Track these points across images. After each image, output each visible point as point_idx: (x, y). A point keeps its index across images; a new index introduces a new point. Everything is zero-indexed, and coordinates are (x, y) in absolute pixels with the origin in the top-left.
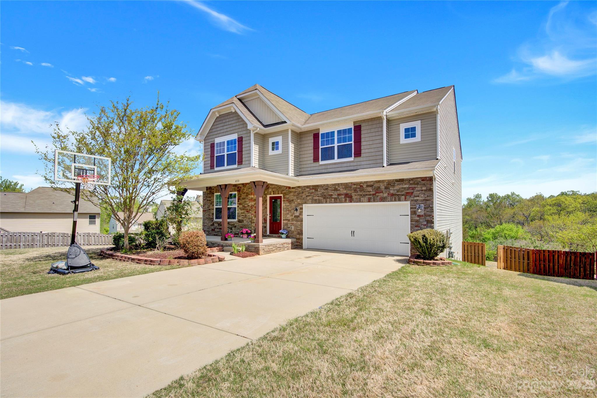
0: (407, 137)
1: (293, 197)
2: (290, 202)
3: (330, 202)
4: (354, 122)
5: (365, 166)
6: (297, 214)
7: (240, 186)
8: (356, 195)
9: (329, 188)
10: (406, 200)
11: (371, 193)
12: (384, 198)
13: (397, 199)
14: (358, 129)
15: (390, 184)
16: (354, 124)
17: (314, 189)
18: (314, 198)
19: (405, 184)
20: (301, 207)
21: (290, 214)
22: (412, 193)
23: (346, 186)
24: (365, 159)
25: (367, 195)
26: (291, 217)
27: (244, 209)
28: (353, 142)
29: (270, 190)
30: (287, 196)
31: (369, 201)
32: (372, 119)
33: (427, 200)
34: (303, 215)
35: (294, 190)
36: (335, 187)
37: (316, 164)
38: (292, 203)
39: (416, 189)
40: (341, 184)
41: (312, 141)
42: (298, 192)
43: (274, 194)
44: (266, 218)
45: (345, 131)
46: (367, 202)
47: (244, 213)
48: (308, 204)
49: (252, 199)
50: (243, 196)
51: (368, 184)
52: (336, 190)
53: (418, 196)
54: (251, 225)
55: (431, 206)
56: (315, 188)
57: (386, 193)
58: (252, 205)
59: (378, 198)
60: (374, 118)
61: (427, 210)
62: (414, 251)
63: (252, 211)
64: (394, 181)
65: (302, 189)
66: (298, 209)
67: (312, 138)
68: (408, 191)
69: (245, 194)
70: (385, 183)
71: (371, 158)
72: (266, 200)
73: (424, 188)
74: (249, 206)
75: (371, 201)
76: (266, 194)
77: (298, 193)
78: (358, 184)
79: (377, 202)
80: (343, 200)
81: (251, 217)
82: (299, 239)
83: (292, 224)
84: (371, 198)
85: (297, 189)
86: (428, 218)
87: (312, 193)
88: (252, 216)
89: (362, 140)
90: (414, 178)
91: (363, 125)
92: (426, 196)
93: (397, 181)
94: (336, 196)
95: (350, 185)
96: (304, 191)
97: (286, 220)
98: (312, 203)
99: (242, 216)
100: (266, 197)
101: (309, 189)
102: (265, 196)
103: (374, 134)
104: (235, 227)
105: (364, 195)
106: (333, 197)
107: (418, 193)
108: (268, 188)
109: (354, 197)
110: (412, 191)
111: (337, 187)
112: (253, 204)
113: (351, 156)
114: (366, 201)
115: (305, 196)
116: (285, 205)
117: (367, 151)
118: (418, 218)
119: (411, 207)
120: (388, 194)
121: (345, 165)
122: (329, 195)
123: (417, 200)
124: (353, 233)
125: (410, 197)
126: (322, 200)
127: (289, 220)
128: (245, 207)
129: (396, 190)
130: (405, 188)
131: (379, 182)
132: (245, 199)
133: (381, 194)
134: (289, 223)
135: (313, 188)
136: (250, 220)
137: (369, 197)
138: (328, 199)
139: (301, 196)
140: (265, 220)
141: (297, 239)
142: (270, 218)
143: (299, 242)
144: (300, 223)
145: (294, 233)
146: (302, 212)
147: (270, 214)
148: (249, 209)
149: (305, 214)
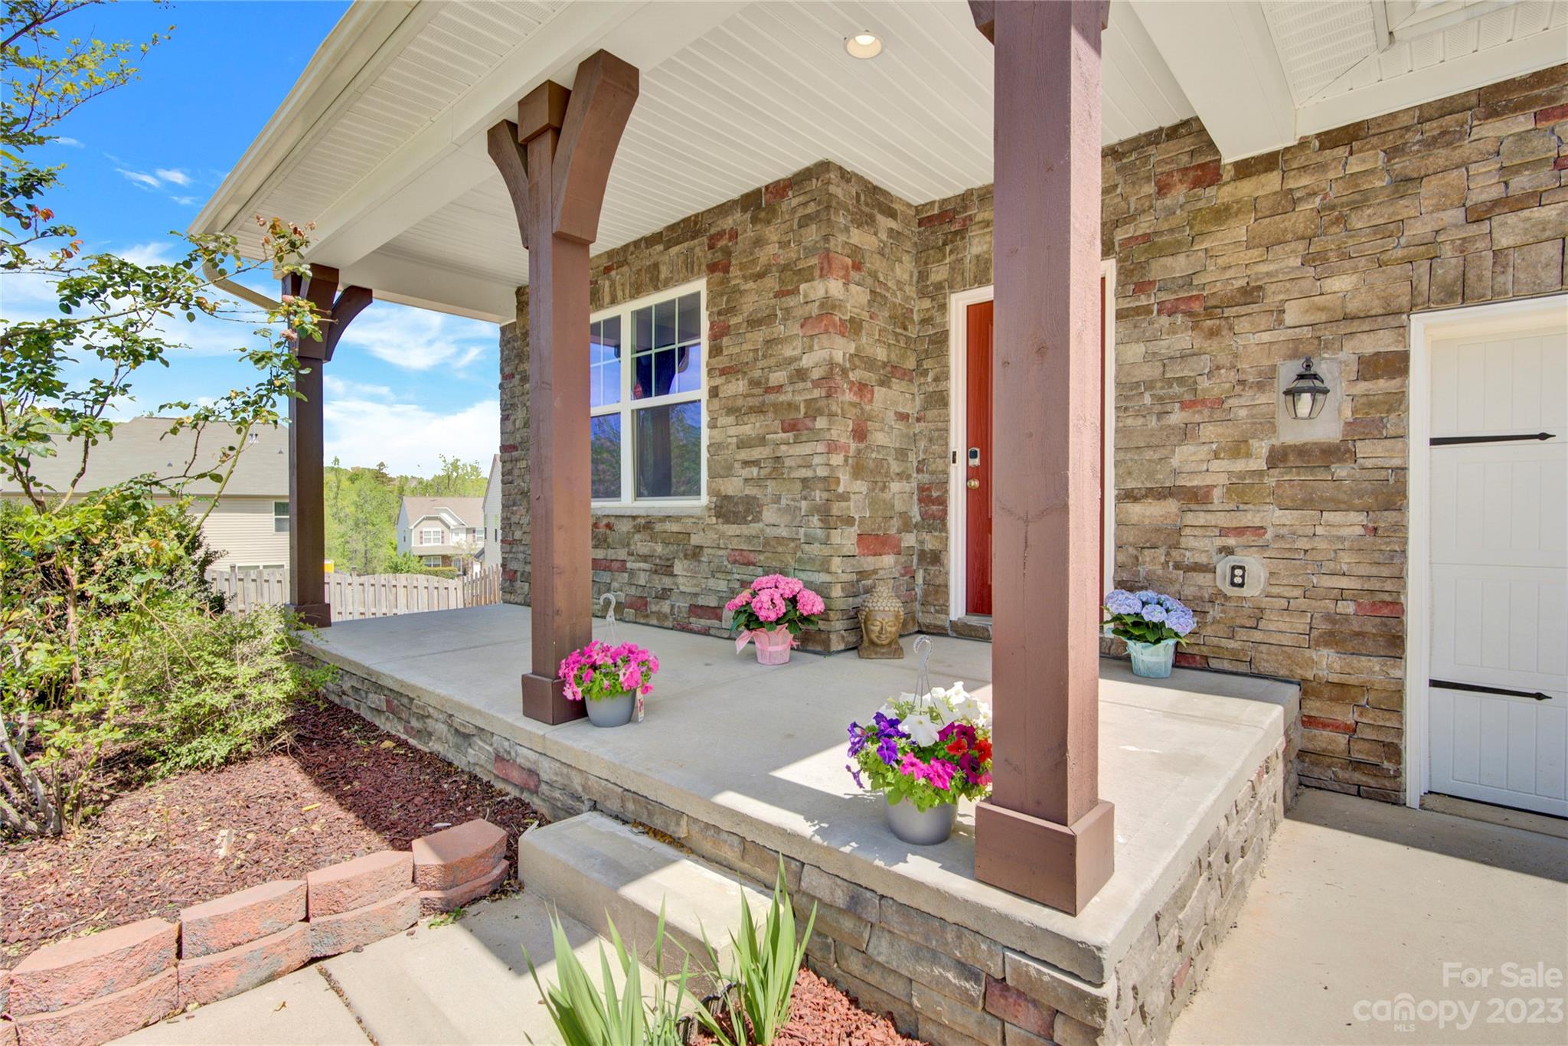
1: (1255, 253)
2: (1209, 312)
7: (728, 223)
20: (1377, 343)
21: (1208, 432)
26: (1216, 465)
27: (760, 410)
29: (978, 245)
30: (1179, 265)
34: (1402, 436)
35: (1271, 182)
38: (1243, 325)
44: (944, 485)
47: (762, 441)
48: (1501, 298)
49: (829, 306)
50: (754, 298)
54: (826, 542)
58: (831, 364)
63: (832, 415)
65: (1393, 152)
66: (1321, 368)
69: (771, 282)
72: (941, 340)
74: (801, 375)
76: (939, 286)
77: (1325, 210)
81: (822, 472)
82: (1343, 691)
83: (1240, 531)
85: (1323, 166)
88: (837, 459)
96: (1441, 156)
97: (1161, 494)
99: (746, 463)
100: (943, 307)
101: (1521, 124)
102: (927, 303)
104: (696, 553)
108: (962, 233)
112: (839, 357)
115: (1456, 215)
116: (1150, 357)
127: (1196, 497)
128: (769, 390)
132: (769, 319)
134: (1201, 519)
136: (819, 496)
139: (1391, 229)
140: (933, 500)
141: (1308, 689)
142: (975, 483)
143: (1351, 730)
144: (1361, 518)
145: (1274, 623)
146: (1398, 402)
147: (973, 455)
148: (808, 402)
149: (1420, 424)
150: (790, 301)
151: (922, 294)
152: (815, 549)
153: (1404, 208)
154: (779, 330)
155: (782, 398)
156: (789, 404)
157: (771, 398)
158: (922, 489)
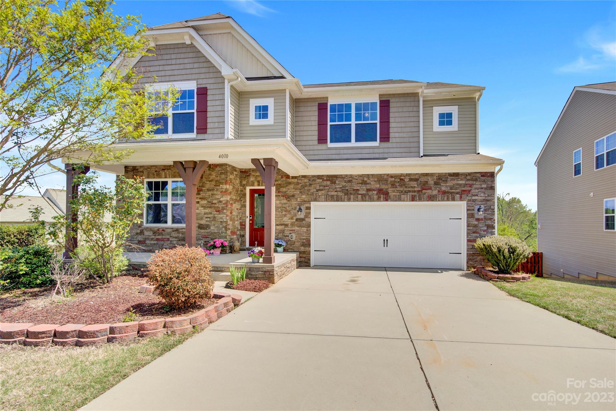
0: (441, 123)
1: (294, 190)
2: (288, 197)
3: (354, 200)
4: (380, 96)
5: (395, 155)
6: (301, 215)
8: (394, 191)
9: (354, 181)
10: (461, 199)
11: (416, 189)
12: (434, 196)
13: (450, 197)
14: (385, 104)
15: (441, 178)
16: (380, 98)
17: (329, 180)
18: (329, 193)
19: (462, 180)
20: (307, 205)
21: (288, 215)
22: (470, 191)
23: (380, 178)
24: (394, 145)
25: (410, 191)
26: (289, 221)
27: (210, 207)
28: (378, 122)
29: (252, 179)
30: (284, 190)
31: (413, 199)
32: (404, 94)
33: (488, 201)
34: (310, 218)
35: (296, 180)
36: (364, 179)
37: (322, 146)
38: (292, 200)
39: (475, 186)
40: (372, 175)
41: (316, 113)
42: (303, 184)
43: (259, 185)
44: (245, 222)
45: (366, 105)
46: (410, 201)
47: (211, 213)
48: (319, 201)
49: (226, 190)
50: (209, 185)
51: (412, 177)
52: (364, 183)
53: (477, 195)
54: (226, 233)
55: (492, 207)
56: (332, 179)
57: (435, 190)
58: (227, 201)
59: (425, 196)
60: (408, 94)
61: (487, 212)
62: (471, 263)
63: (227, 210)
64: (447, 175)
65: (309, 180)
66: (302, 208)
67: (316, 108)
68: (464, 189)
69: (213, 183)
70: (435, 178)
71: (403, 145)
72: (245, 194)
73: (484, 186)
74: (220, 202)
75: (416, 199)
76: (244, 185)
77: (302, 186)
78: (397, 176)
79: (424, 201)
80: (375, 197)
81: (225, 220)
82: (304, 252)
83: (292, 230)
84: (415, 196)
85: (302, 180)
86: (488, 222)
87: (326, 186)
88: (228, 218)
89: (391, 120)
90: (472, 173)
91: (392, 100)
92: (487, 196)
93: (450, 175)
94: (364, 192)
95: (385, 177)
96: (314, 182)
97: (282, 225)
98: (327, 201)
99: (207, 218)
100: (245, 189)
101: (321, 180)
102: (242, 188)
103: (407, 114)
105: (405, 192)
106: (360, 192)
107: (477, 191)
108: (249, 176)
109: (391, 194)
110: (470, 188)
111: (365, 179)
112: (228, 199)
113: (376, 140)
114: (408, 200)
115: (315, 190)
116: (280, 203)
117: (397, 135)
118: (477, 223)
119: (469, 208)
120: (439, 191)
121: (367, 151)
122: (354, 190)
123: (476, 200)
124: (386, 242)
125: (467, 196)
126: (343, 197)
127: (286, 225)
128: (212, 204)
129: (450, 186)
130: (460, 185)
131: (427, 175)
132: (213, 190)
133: (429, 191)
134: (287, 229)
135: (328, 179)
136: (224, 224)
137: (413, 194)
138: (352, 196)
139: (309, 190)
140: (243, 225)
141: (300, 253)
142: (251, 222)
143: (305, 258)
144: (306, 229)
145: (296, 244)
146: (310, 213)
147: (251, 217)
148: (222, 207)
149: (313, 216)
150: (218, 188)
151: (241, 186)
152: (224, 234)
153: (310, 188)
154: (215, 192)
155: (216, 206)
156: (218, 207)
157: (213, 205)
158: (240, 223)
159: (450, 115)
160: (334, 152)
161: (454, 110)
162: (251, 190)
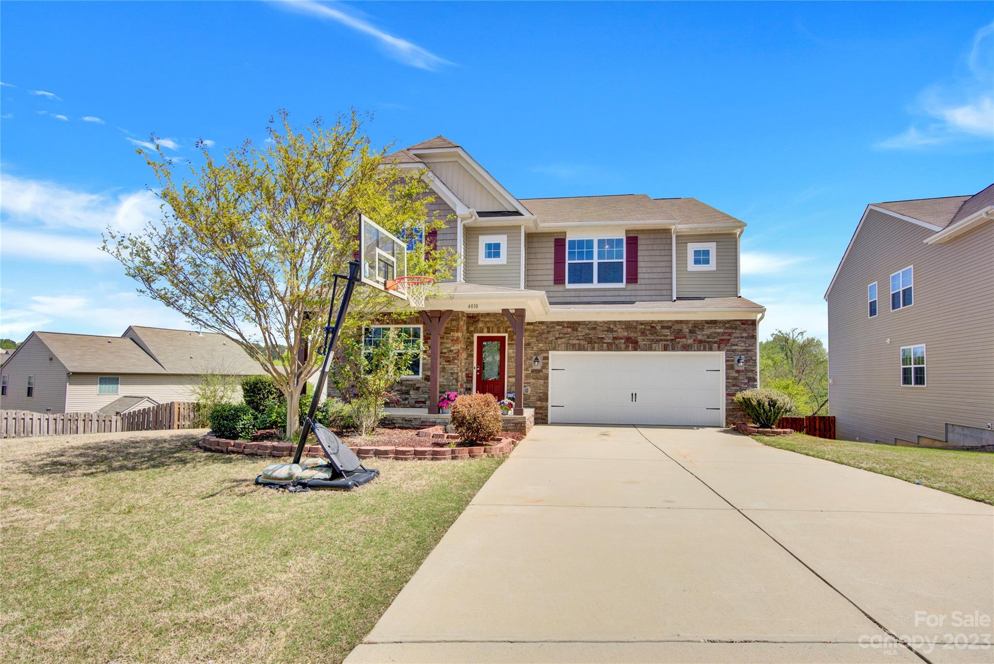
0: (697, 262)
1: (529, 338)
3: (599, 350)
4: (627, 231)
5: (643, 298)
6: (537, 366)
8: (644, 340)
9: (598, 328)
10: (719, 349)
11: (668, 338)
12: (688, 346)
13: (707, 347)
14: (632, 241)
15: (697, 326)
16: (626, 234)
17: (570, 327)
18: (570, 342)
19: (720, 328)
20: (545, 355)
22: (729, 340)
23: (628, 325)
24: (643, 287)
25: (662, 340)
28: (624, 260)
29: (480, 325)
31: (665, 349)
32: (655, 230)
33: (749, 351)
34: (548, 369)
36: (610, 326)
37: (559, 288)
38: (528, 349)
39: (734, 335)
40: (620, 322)
41: (553, 250)
42: (540, 330)
43: (488, 332)
44: (472, 374)
45: (610, 242)
46: (662, 351)
48: (559, 350)
49: (457, 339)
51: (664, 325)
52: (610, 330)
53: (737, 345)
54: (456, 385)
55: (754, 358)
56: (574, 325)
57: (691, 339)
58: (457, 350)
59: (679, 346)
60: (658, 230)
61: (748, 364)
62: (731, 419)
63: (458, 360)
64: (704, 322)
65: (547, 327)
66: (538, 358)
67: (552, 244)
68: (722, 338)
70: (690, 325)
71: (653, 287)
72: (472, 343)
73: (745, 335)
75: (668, 349)
76: (472, 331)
77: (539, 333)
78: (648, 323)
79: (678, 351)
80: (623, 346)
82: (541, 408)
83: (527, 383)
84: (668, 345)
85: (539, 327)
86: (749, 374)
87: (567, 334)
88: (459, 369)
89: (640, 259)
90: (731, 321)
91: (640, 237)
92: (747, 345)
93: (707, 322)
94: (610, 341)
95: (634, 324)
96: (552, 329)
98: (567, 350)
100: (473, 336)
101: (561, 327)
102: (469, 334)
103: (658, 253)
104: (418, 389)
105: (657, 341)
106: (605, 341)
107: (737, 340)
108: (478, 321)
109: (641, 343)
110: (729, 337)
111: (612, 326)
112: (458, 348)
113: (622, 281)
114: (660, 349)
115: (554, 338)
117: (646, 276)
118: (737, 375)
119: (728, 359)
120: (694, 340)
121: (611, 293)
122: (598, 338)
123: (736, 350)
124: (634, 396)
125: (726, 345)
126: (586, 346)
129: (706, 335)
130: (718, 333)
131: (681, 322)
133: (684, 340)
135: (569, 325)
137: (665, 343)
138: (596, 345)
139: (547, 338)
140: (469, 377)
141: (536, 408)
142: (478, 373)
143: (541, 414)
144: (543, 381)
145: (532, 398)
146: (547, 363)
147: (478, 367)
148: (453, 357)
149: (550, 367)
150: (449, 335)
151: (467, 333)
152: (454, 387)
153: (548, 335)
154: (445, 341)
155: (446, 355)
156: (448, 357)
157: (442, 354)
158: (466, 374)
159: (706, 253)
160: (573, 294)
161: (711, 247)
162: (478, 337)
